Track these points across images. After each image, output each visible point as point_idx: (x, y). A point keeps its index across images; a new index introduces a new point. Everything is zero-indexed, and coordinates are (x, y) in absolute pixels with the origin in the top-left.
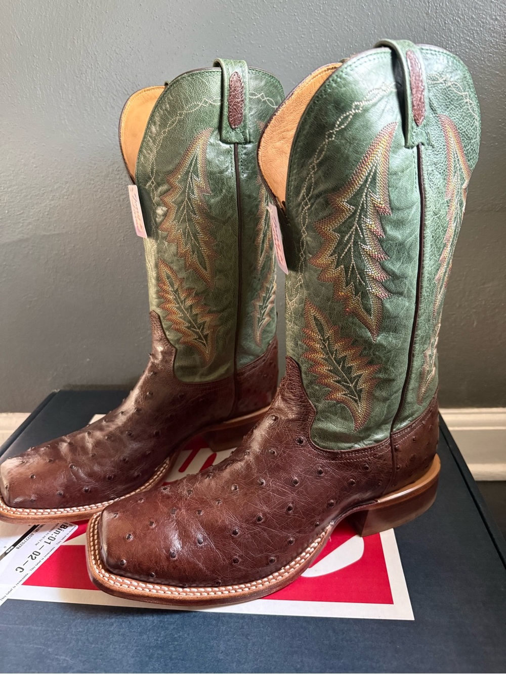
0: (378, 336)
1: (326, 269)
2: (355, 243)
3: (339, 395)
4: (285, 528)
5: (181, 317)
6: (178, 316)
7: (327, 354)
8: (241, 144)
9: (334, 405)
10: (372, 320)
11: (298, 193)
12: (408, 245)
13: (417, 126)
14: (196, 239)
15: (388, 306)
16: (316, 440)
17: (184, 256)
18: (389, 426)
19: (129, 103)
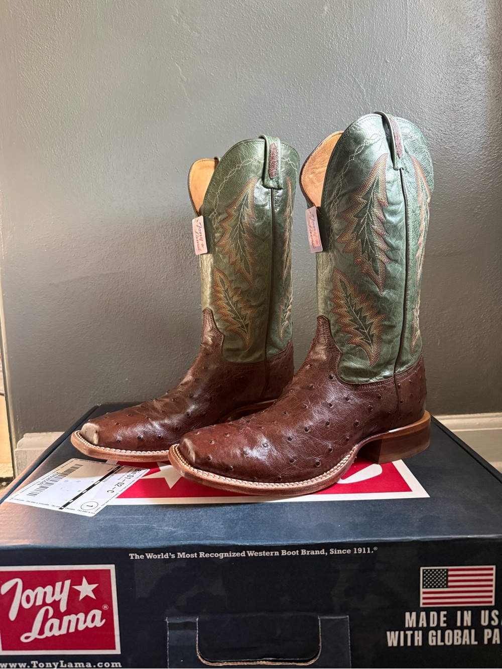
0: (383, 291)
1: (348, 243)
2: (368, 224)
3: (358, 339)
4: (326, 439)
5: (229, 310)
6: (226, 310)
7: (349, 307)
8: (275, 189)
9: (354, 348)
10: (379, 279)
11: (330, 195)
12: (399, 228)
13: (399, 158)
14: (244, 251)
15: (389, 268)
16: (342, 376)
17: (234, 264)
18: (392, 367)
19: (194, 166)
